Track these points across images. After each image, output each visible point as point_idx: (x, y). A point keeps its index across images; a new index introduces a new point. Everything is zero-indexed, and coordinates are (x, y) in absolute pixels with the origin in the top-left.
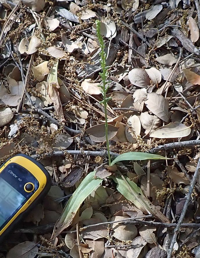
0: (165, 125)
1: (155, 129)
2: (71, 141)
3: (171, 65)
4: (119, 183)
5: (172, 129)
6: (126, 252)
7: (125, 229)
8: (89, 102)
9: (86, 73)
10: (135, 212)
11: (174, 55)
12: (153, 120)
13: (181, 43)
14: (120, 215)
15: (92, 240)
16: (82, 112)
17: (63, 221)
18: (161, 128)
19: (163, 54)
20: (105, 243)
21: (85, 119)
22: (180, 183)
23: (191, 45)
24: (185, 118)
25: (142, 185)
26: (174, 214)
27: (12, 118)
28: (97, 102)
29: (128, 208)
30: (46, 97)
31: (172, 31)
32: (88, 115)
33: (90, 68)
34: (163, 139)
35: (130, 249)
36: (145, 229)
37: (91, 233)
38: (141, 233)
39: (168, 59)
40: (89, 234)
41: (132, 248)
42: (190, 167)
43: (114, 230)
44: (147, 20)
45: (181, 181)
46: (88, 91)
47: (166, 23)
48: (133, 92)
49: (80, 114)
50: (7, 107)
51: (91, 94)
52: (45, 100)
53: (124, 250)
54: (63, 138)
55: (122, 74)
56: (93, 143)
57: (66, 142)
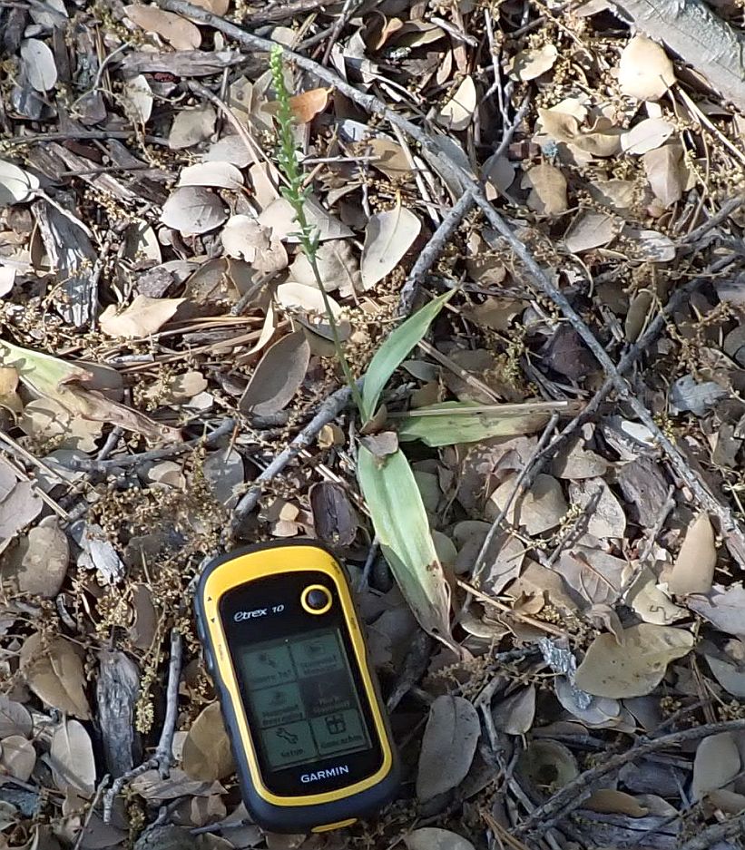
0: (362, 242)
1: (358, 267)
2: (234, 458)
3: (213, 131)
4: (422, 435)
5: (380, 237)
6: (589, 536)
7: (535, 499)
8: (168, 350)
9: (82, 304)
10: (510, 452)
11: (192, 108)
12: (333, 256)
13: (170, 73)
14: (496, 485)
15: (514, 579)
16: (182, 382)
17: (430, 606)
18: (365, 255)
19: (165, 128)
20: (538, 561)
21: (205, 390)
22: (510, 319)
23: (201, 59)
24: (368, 201)
25: (460, 392)
26: (569, 384)
27: (66, 541)
28: (184, 336)
29: (487, 461)
30: (70, 431)
31: (125, 67)
32: (201, 375)
33: (78, 289)
34: (395, 269)
35: (587, 521)
36: (564, 463)
37: (494, 571)
38: (566, 474)
39: (191, 128)
40: (496, 578)
41: (588, 516)
42: (485, 277)
43: (521, 524)
44: (48, 92)
45: (507, 316)
46: (142, 331)
47: (87, 64)
48: (220, 248)
49: (182, 390)
50: (27, 533)
51: (155, 330)
52: (75, 440)
53: (581, 535)
54: (212, 468)
55: (141, 242)
56: (280, 417)
57: (227, 472)
